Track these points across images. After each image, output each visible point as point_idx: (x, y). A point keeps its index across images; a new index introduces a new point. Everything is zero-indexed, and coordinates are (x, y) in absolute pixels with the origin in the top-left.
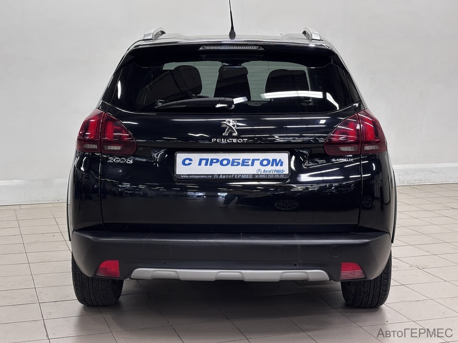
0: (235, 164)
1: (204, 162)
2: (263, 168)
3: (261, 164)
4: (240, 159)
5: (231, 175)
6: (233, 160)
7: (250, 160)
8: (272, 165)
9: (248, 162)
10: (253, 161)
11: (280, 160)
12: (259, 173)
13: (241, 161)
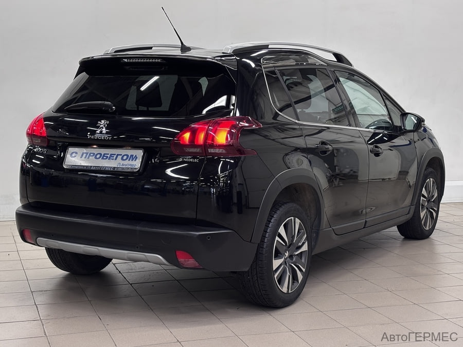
0: (105, 158)
1: (85, 155)
2: (122, 162)
3: (122, 159)
4: (108, 154)
5: (99, 167)
6: (104, 154)
7: (115, 155)
8: (129, 160)
9: (113, 157)
10: (118, 155)
11: (136, 156)
12: (119, 166)
13: (109, 156)
